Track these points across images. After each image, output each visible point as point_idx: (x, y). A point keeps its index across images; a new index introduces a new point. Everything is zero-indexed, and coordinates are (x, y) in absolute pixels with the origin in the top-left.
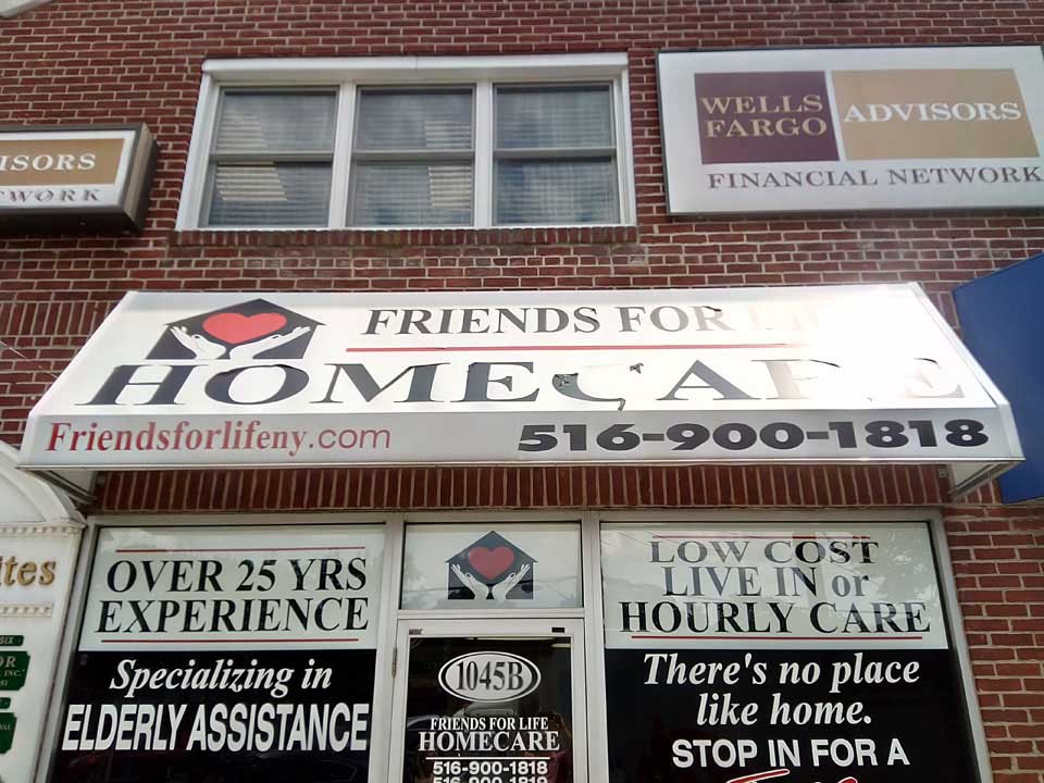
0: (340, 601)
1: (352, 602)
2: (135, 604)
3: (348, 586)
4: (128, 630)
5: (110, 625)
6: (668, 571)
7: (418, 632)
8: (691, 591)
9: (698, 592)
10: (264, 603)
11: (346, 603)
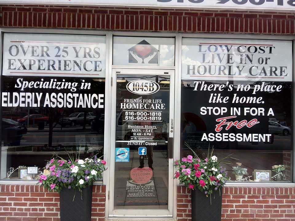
0: (92, 62)
1: (96, 62)
2: (19, 60)
3: (94, 57)
4: (19, 69)
5: (12, 67)
6: (204, 55)
7: (119, 72)
8: (211, 61)
9: (213, 62)
10: (65, 62)
11: (94, 63)
